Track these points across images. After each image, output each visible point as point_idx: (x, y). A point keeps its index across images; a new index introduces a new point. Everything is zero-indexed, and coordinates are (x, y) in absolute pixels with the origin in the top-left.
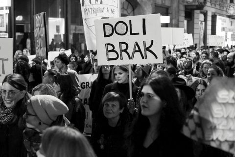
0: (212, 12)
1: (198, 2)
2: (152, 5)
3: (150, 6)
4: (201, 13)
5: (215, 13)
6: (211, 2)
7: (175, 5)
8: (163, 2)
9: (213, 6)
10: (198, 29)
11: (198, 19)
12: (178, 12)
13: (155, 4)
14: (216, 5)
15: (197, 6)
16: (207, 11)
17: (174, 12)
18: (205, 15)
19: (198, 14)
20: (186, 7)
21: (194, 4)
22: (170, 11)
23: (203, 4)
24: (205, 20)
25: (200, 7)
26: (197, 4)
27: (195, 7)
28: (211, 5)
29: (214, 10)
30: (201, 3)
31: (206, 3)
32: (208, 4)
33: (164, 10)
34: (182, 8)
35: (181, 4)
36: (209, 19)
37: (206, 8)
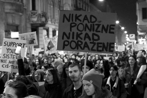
0: (53, 29)
1: (40, 21)
2: (4, 24)
3: (3, 24)
4: (44, 29)
5: (55, 29)
6: (51, 21)
7: (23, 24)
8: (14, 21)
9: (53, 23)
10: (42, 41)
11: (42, 33)
12: (26, 29)
13: (7, 23)
14: (56, 23)
15: (40, 24)
16: (48, 28)
17: (22, 29)
18: (48, 30)
19: (42, 30)
20: (32, 25)
21: (37, 23)
22: (19, 29)
23: (45, 23)
24: (48, 34)
25: (43, 25)
26: (40, 22)
27: (39, 25)
28: (52, 23)
29: (54, 27)
30: (43, 22)
31: (47, 22)
32: (49, 22)
33: (15, 28)
34: (29, 26)
35: (28, 23)
36: (51, 33)
37: (47, 26)
